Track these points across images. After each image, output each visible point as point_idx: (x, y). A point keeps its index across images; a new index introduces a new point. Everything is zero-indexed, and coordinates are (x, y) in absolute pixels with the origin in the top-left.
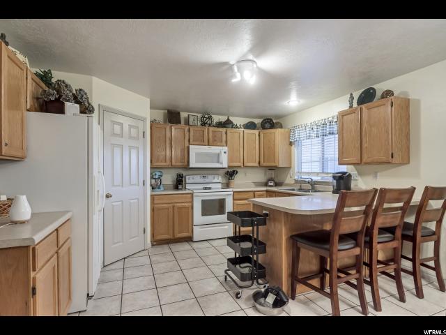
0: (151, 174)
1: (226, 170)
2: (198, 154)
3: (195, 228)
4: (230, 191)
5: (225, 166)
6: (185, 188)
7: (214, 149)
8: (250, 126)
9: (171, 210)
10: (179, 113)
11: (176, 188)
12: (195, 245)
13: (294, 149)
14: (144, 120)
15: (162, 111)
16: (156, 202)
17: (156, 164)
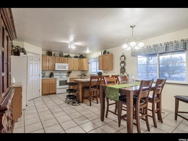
0: (42, 72)
1: (68, 71)
2: (58, 66)
3: (57, 90)
4: (69, 78)
5: (67, 70)
6: (53, 77)
7: (64, 64)
8: (76, 57)
9: (49, 84)
10: (52, 52)
11: (50, 77)
12: (57, 95)
13: (90, 65)
14: (39, 55)
15: (45, 51)
16: (43, 81)
17: (43, 69)
